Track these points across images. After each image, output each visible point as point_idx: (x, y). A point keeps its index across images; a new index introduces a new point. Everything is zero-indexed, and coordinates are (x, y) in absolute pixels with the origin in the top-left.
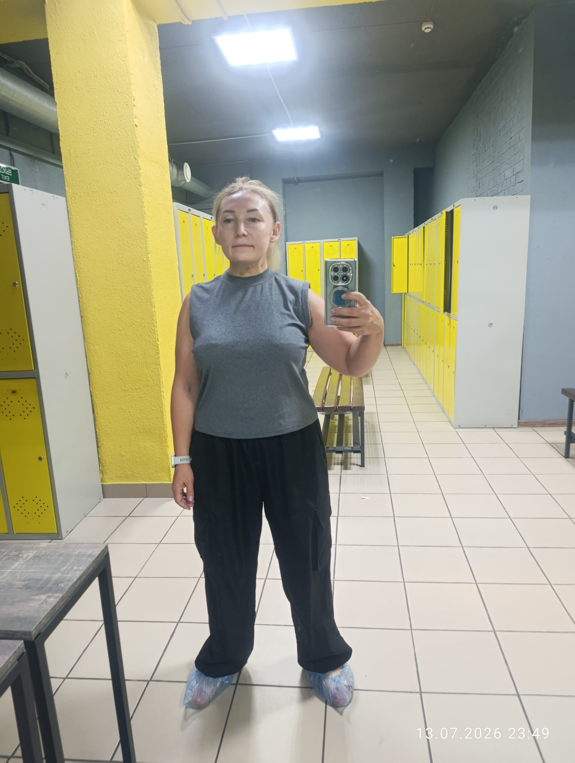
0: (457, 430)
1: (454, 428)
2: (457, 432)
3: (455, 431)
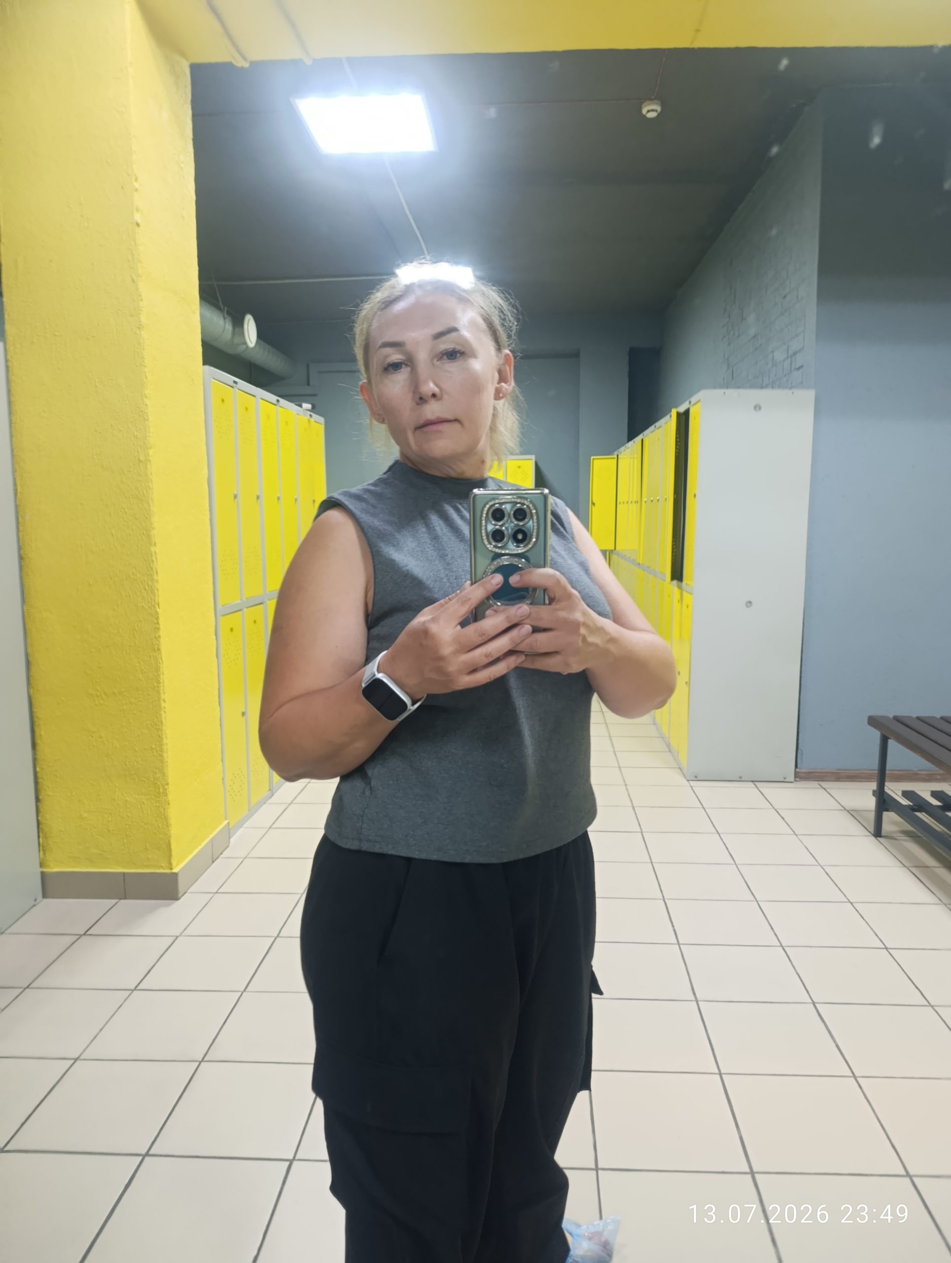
0: (692, 783)
1: (688, 781)
2: (692, 787)
3: (688, 785)
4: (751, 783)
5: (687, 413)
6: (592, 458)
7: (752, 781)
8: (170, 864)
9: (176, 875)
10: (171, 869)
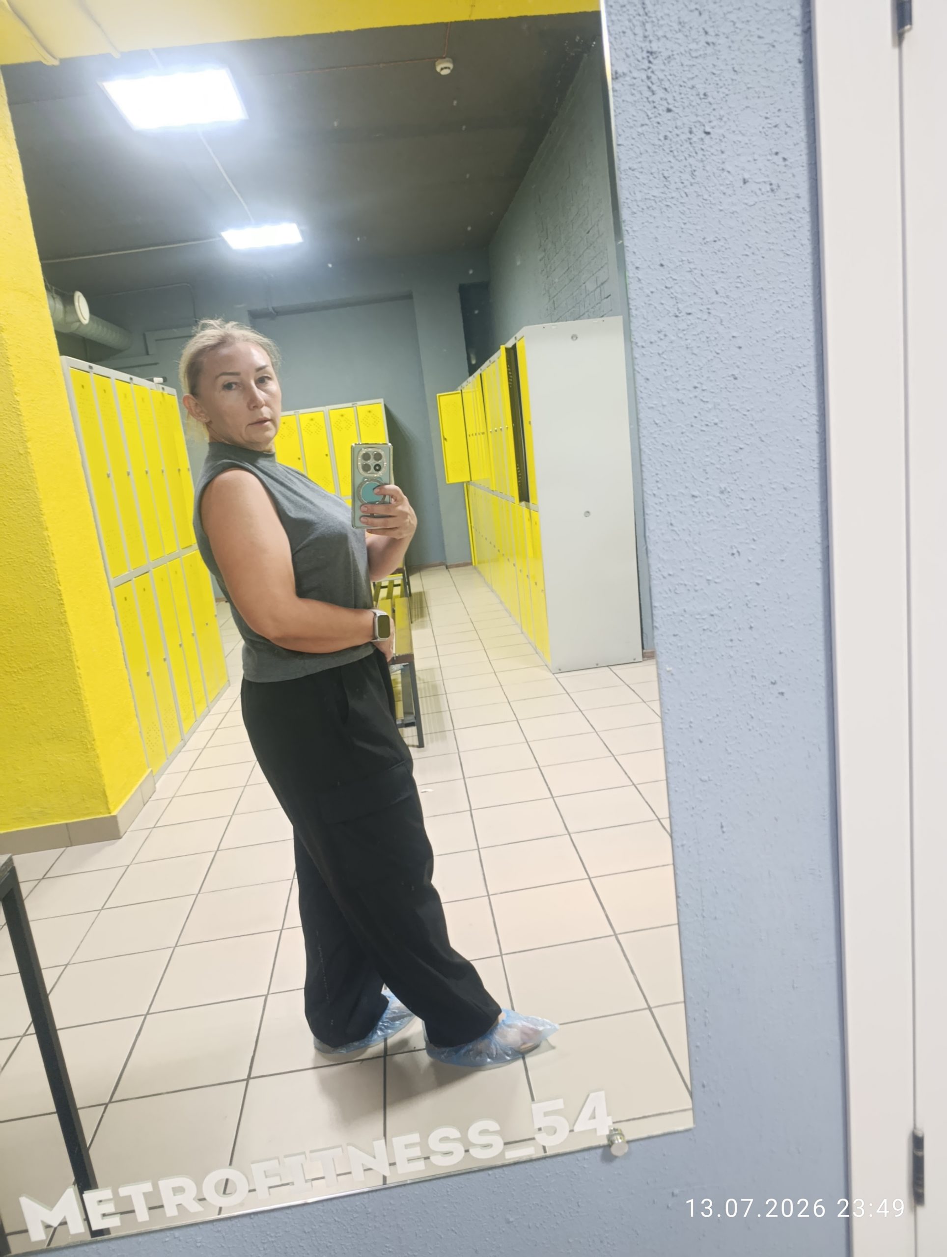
0: (557, 675)
1: (553, 674)
2: (557, 679)
3: (554, 677)
4: (607, 668)
5: (514, 347)
6: (438, 395)
7: (608, 666)
8: (108, 809)
9: (115, 817)
10: (110, 813)
